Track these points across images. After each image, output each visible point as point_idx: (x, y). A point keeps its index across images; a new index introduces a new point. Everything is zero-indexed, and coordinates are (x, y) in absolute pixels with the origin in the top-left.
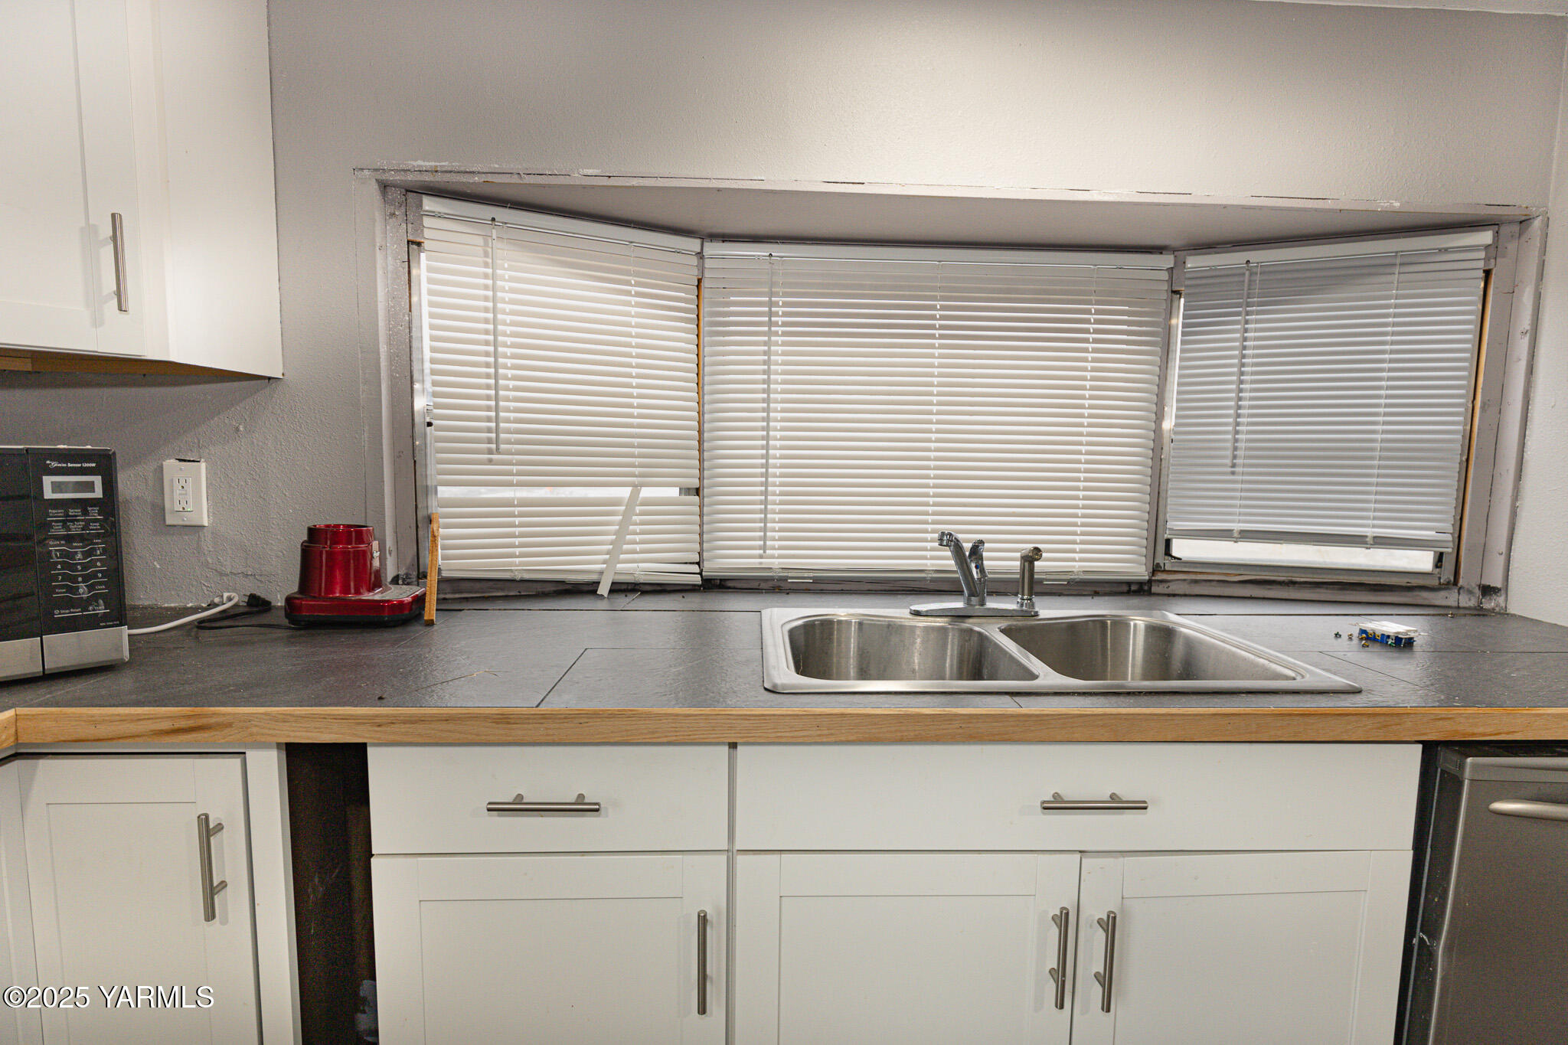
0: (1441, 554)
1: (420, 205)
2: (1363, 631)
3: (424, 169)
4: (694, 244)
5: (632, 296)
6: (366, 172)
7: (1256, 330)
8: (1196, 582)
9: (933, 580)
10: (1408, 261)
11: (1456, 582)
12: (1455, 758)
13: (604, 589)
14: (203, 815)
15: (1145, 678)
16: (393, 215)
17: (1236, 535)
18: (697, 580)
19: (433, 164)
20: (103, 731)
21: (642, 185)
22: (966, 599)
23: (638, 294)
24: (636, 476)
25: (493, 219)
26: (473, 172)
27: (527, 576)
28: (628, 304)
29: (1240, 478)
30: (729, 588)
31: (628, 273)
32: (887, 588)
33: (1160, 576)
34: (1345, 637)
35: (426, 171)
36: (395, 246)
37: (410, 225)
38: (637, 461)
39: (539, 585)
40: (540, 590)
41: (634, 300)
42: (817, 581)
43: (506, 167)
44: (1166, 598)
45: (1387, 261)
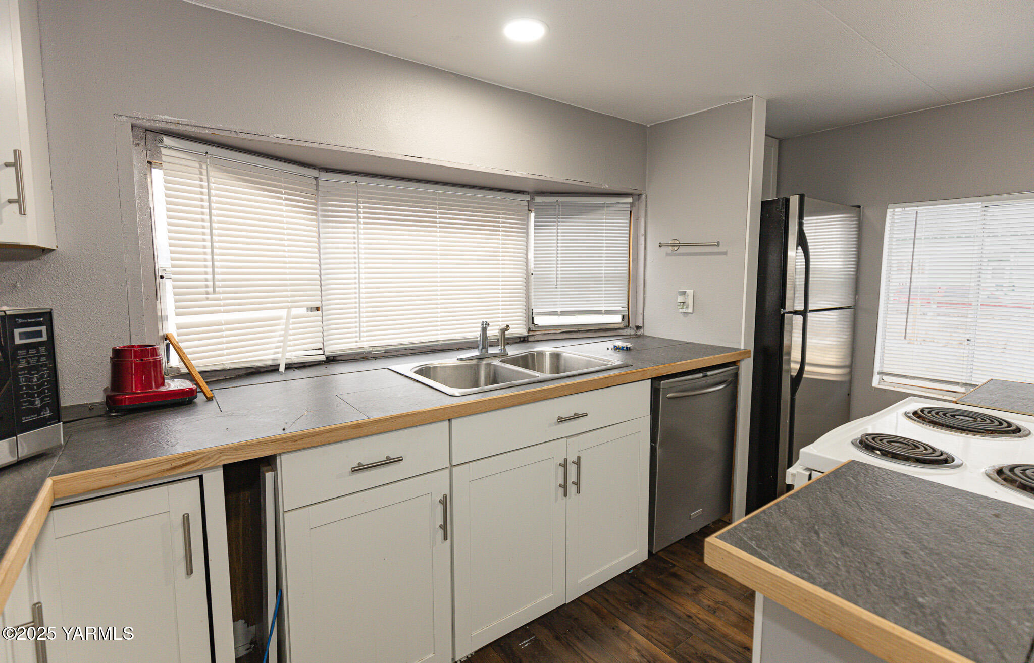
0: (624, 316)
1: (161, 141)
2: (615, 346)
3: (170, 121)
4: (315, 173)
5: (283, 200)
6: (124, 118)
7: (562, 229)
8: (545, 334)
9: (442, 345)
10: (609, 206)
11: (628, 326)
12: (657, 382)
13: (282, 369)
14: (186, 514)
15: (551, 374)
16: (137, 145)
17: (559, 313)
18: (323, 358)
19: (176, 119)
20: (121, 478)
21: (311, 146)
22: (480, 350)
23: (286, 199)
24: (289, 303)
25: (207, 153)
26: (205, 127)
27: (233, 366)
28: (281, 205)
29: (559, 290)
30: (339, 361)
31: (280, 187)
32: (420, 351)
33: (531, 333)
34: (610, 349)
35: (170, 122)
36: (140, 165)
37: (148, 152)
38: (289, 294)
39: (236, 372)
40: (237, 374)
41: (284, 202)
42: (386, 351)
43: (226, 127)
44: (536, 342)
45: (601, 205)
